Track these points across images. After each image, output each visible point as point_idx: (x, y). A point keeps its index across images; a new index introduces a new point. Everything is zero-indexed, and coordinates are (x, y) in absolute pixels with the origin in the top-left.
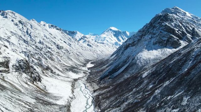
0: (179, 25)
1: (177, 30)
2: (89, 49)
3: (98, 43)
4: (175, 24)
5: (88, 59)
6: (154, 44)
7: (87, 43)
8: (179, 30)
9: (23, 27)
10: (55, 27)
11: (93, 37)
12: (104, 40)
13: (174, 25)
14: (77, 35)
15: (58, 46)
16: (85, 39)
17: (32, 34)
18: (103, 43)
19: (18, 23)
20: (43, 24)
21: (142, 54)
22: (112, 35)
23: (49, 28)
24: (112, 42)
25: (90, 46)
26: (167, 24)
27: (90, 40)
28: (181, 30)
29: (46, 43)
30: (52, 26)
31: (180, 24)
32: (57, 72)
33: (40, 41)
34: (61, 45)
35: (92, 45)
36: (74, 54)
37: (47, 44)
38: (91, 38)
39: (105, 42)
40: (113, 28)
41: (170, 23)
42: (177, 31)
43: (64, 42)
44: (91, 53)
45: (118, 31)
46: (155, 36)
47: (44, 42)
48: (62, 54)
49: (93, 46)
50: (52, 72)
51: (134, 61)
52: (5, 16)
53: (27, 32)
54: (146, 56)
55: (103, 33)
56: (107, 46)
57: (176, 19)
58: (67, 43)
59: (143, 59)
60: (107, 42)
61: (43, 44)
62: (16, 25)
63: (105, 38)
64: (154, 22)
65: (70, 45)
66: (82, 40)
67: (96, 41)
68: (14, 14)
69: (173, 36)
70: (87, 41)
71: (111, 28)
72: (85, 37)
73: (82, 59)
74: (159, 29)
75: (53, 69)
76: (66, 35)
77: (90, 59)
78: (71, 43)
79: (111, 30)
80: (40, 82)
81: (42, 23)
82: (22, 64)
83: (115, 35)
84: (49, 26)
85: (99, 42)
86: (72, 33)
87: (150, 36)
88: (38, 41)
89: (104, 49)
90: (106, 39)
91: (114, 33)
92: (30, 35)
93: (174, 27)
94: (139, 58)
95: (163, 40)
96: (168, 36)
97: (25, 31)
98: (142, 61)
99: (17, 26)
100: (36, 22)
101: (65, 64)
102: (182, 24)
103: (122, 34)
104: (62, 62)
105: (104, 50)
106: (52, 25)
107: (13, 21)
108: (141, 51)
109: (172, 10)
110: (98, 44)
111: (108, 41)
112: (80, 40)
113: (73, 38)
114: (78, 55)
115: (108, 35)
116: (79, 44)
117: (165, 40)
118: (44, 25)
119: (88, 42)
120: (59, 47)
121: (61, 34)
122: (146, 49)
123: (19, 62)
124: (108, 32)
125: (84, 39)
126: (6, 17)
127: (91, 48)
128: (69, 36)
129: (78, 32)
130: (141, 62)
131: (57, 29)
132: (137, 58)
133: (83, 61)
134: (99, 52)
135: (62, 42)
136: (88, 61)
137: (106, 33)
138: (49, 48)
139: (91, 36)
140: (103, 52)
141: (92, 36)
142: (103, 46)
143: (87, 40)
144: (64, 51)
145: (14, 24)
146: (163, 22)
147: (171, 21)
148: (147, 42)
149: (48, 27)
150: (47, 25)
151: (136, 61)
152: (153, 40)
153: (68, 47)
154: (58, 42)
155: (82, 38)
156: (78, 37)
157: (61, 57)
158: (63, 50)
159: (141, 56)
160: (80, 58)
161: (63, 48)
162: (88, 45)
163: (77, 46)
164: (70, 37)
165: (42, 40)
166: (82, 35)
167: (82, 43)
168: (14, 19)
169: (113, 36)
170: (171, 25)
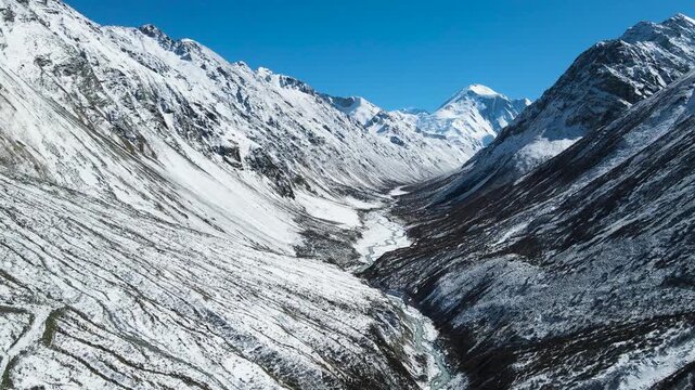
0: (649, 73)
1: (642, 86)
2: (395, 153)
3: (425, 135)
4: (638, 72)
5: (393, 178)
6: (570, 123)
7: (391, 134)
8: (646, 87)
9: (228, 84)
10: (299, 83)
11: (410, 119)
12: (447, 129)
13: (632, 74)
14: (360, 109)
15: (311, 135)
16: (386, 121)
17: (250, 101)
18: (442, 137)
19: (217, 73)
20: (264, 77)
21: (532, 146)
22: (476, 112)
23: (282, 86)
24: (473, 134)
25: (401, 143)
26: (612, 71)
27: (401, 126)
28: (654, 87)
29: (285, 126)
30: (290, 81)
31: (652, 71)
32: (319, 190)
33: (271, 119)
34: (318, 134)
35: (405, 141)
36: (353, 162)
37: (290, 129)
38: (403, 121)
39: (449, 134)
40: (480, 90)
41: (623, 68)
42: (641, 90)
43: (325, 127)
44: (403, 164)
45: (498, 98)
46: (574, 103)
47: (280, 123)
48: (324, 158)
49: (410, 144)
50: (308, 188)
51: (509, 163)
52: (185, 55)
53: (239, 96)
54: (541, 152)
55: (445, 105)
56: (454, 147)
57: (643, 58)
58: (334, 132)
59: (533, 159)
60: (456, 135)
61: (278, 126)
62: (214, 77)
63: (450, 121)
64: (581, 67)
65: (341, 137)
66: (375, 124)
67: (418, 131)
68: (199, 49)
69: (625, 103)
70: (391, 129)
71: (473, 88)
72: (386, 116)
73: (376, 178)
74: (588, 85)
75: (310, 183)
76: (329, 107)
77: (398, 180)
78: (345, 133)
79: (471, 94)
80: (294, 198)
81: (262, 71)
82: (260, 156)
83: (484, 114)
84: (281, 81)
85: (429, 132)
86: (346, 104)
87: (561, 104)
88: (266, 119)
89: (444, 154)
90: (454, 124)
91: (484, 106)
92: (246, 105)
93: (633, 79)
94: (523, 156)
95: (593, 113)
96: (611, 103)
97: (235, 93)
98: (528, 163)
99: (214, 82)
100: (249, 70)
101: (335, 180)
102: (660, 71)
103: (511, 110)
104: (327, 174)
105: (445, 156)
106: (288, 79)
107: (204, 67)
108: (532, 140)
109: (658, 29)
110: (427, 140)
111: (458, 132)
112: (370, 124)
113: (348, 117)
114: (364, 168)
115: (459, 113)
116: (368, 136)
117: (599, 114)
118: (268, 79)
119: (394, 130)
120: (314, 140)
121: (316, 106)
122: (544, 136)
123: (254, 152)
124: (462, 102)
125: (381, 123)
126: (189, 58)
127: (402, 149)
128: (338, 112)
129: (363, 101)
130: (526, 166)
131: (304, 91)
132: (519, 155)
133: (379, 182)
134: (427, 164)
135: (320, 126)
136: (392, 185)
137: (454, 105)
138: (294, 138)
139: (403, 115)
140: (439, 165)
141: (407, 116)
142: (440, 147)
143: (392, 125)
144: (327, 151)
145: (208, 75)
146: (601, 66)
147: (628, 61)
148: (551, 119)
149: (278, 85)
150: (276, 78)
151: (515, 162)
152: (568, 114)
153: (336, 143)
154: (311, 127)
155: (375, 120)
156: (363, 114)
157: (323, 162)
158: (324, 148)
159: (528, 153)
160: (370, 175)
161: (323, 142)
162: (394, 140)
163: (361, 141)
164: (342, 115)
165: (275, 118)
166: (377, 110)
167: (376, 135)
168: (207, 63)
169: (479, 117)
170: (625, 73)
